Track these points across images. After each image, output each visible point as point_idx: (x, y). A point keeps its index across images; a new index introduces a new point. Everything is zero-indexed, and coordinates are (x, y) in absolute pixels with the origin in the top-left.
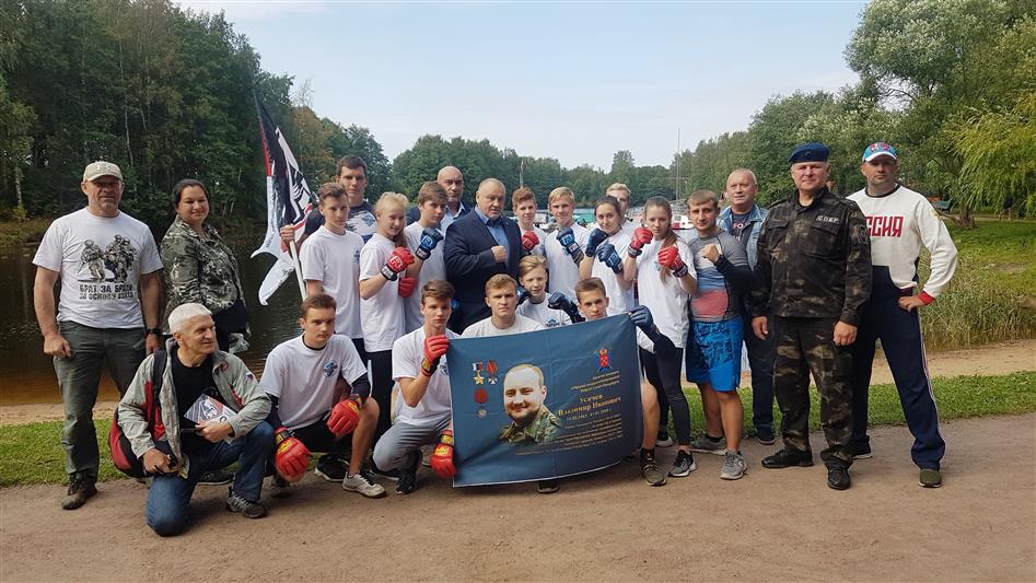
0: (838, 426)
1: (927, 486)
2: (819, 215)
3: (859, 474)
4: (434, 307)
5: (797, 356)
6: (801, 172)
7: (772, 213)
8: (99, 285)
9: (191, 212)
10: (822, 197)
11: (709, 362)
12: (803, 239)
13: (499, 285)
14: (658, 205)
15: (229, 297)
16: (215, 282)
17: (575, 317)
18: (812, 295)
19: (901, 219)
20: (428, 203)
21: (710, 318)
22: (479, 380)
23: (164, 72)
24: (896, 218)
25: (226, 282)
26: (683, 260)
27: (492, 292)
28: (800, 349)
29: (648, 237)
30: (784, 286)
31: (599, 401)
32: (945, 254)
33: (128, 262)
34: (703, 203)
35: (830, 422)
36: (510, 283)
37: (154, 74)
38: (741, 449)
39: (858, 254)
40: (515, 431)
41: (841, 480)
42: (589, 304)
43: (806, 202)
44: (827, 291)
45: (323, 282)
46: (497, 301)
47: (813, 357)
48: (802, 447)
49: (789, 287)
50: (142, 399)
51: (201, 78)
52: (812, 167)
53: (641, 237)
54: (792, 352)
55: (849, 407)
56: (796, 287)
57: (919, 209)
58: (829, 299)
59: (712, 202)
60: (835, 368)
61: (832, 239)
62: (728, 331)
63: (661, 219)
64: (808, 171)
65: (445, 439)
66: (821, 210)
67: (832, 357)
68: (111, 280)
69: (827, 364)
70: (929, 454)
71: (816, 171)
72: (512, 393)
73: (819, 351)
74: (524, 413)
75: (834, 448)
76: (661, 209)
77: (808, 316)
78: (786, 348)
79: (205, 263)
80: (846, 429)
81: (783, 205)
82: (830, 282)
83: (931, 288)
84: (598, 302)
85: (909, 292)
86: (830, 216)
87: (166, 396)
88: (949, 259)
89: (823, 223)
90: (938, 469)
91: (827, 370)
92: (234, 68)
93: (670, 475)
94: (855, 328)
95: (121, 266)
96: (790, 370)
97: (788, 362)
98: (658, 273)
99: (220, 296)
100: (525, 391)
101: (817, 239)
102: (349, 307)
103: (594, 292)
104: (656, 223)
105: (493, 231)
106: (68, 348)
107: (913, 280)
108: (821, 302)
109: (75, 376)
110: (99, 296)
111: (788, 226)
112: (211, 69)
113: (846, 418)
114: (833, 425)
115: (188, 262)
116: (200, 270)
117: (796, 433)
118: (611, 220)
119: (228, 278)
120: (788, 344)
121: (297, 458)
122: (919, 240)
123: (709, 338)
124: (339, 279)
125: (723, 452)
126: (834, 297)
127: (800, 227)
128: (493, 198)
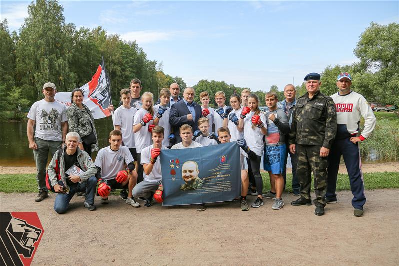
0: (321, 190)
1: (356, 216)
2: (315, 102)
3: (328, 209)
4: (156, 137)
5: (306, 161)
6: (308, 84)
7: (298, 101)
8: (46, 125)
9: (77, 100)
10: (317, 95)
11: (271, 162)
12: (308, 112)
13: (184, 129)
14: (252, 97)
15: (88, 131)
16: (83, 126)
17: (219, 142)
18: (312, 136)
19: (352, 104)
20: (163, 96)
21: (272, 144)
22: (172, 166)
23: (116, 61)
24: (350, 104)
25: (87, 126)
26: (262, 120)
27: (182, 131)
28: (307, 158)
29: (248, 111)
30: (300, 132)
31: (220, 175)
32: (370, 120)
33: (56, 118)
34: (271, 97)
35: (317, 188)
36: (189, 128)
37: (113, 62)
38: (282, 198)
39: (330, 119)
40: (186, 186)
41: (321, 212)
42: (222, 137)
43: (310, 97)
44: (317, 134)
45: (121, 126)
46: (183, 135)
47: (311, 161)
48: (307, 197)
49: (303, 132)
50: (55, 166)
51: (127, 63)
52: (313, 82)
53: (245, 110)
54: (304, 159)
55: (325, 182)
56: (305, 132)
57: (360, 101)
58: (318, 138)
59: (274, 96)
60: (320, 166)
61: (320, 112)
62: (279, 150)
63: (253, 103)
64: (311, 84)
65: (160, 188)
66: (317, 100)
67: (319, 161)
68: (50, 124)
69: (317, 164)
70: (359, 203)
71: (314, 84)
72: (185, 171)
73: (314, 159)
74: (190, 179)
75: (318, 199)
76: (253, 99)
77: (309, 144)
78: (302, 157)
79: (80, 118)
80: (324, 191)
81: (302, 98)
82: (319, 130)
83: (364, 134)
84: (226, 136)
85: (354, 135)
86: (319, 103)
87: (62, 165)
88: (372, 122)
89: (317, 106)
90: (362, 209)
91: (316, 166)
92: (138, 59)
93: (252, 207)
94: (328, 150)
95: (54, 119)
96: (303, 166)
97: (303, 163)
98: (251, 125)
99: (85, 130)
100: (190, 171)
101: (314, 112)
102: (130, 136)
103: (224, 132)
104: (251, 105)
105: (189, 107)
106: (36, 146)
107: (357, 130)
108: (315, 138)
109: (39, 156)
110: (46, 129)
111: (303, 107)
112: (130, 60)
113: (323, 187)
114: (318, 189)
115: (74, 118)
116: (79, 121)
117: (305, 192)
118: (235, 104)
119: (88, 124)
120: (302, 155)
121: (104, 190)
122: (360, 114)
123: (271, 152)
124: (127, 125)
125: (275, 198)
126: (321, 137)
127: (308, 107)
128: (189, 94)
